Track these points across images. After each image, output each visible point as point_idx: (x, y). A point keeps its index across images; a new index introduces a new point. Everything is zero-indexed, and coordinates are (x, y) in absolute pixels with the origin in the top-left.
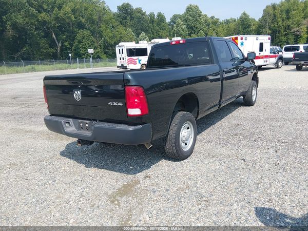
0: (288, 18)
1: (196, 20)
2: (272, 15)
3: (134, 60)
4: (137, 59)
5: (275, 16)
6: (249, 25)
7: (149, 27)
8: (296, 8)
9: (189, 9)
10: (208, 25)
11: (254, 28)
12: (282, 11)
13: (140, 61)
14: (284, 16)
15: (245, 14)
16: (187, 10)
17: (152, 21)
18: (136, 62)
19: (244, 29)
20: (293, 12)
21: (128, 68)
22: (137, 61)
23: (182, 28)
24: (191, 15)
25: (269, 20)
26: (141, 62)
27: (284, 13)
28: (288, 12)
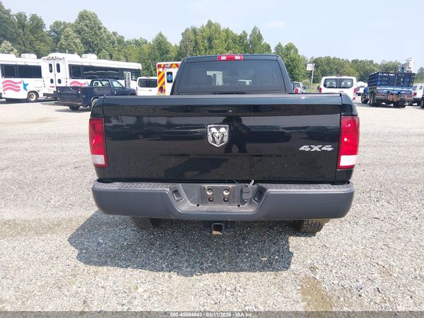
0: (211, 48)
1: (96, 34)
2: (193, 42)
3: (16, 83)
4: (20, 83)
5: (196, 43)
6: (168, 51)
7: (19, 35)
8: (218, 37)
9: (83, 16)
10: (113, 43)
11: (173, 54)
12: (204, 38)
13: (25, 85)
14: (206, 44)
15: (161, 35)
16: (79, 18)
17: (23, 26)
18: (19, 87)
19: (162, 54)
20: (216, 41)
21: (3, 96)
22: (21, 86)
23: (74, 42)
24: (86, 26)
25: (190, 48)
26: (27, 87)
27: (206, 41)
28: (210, 40)
